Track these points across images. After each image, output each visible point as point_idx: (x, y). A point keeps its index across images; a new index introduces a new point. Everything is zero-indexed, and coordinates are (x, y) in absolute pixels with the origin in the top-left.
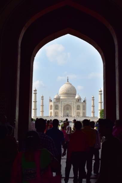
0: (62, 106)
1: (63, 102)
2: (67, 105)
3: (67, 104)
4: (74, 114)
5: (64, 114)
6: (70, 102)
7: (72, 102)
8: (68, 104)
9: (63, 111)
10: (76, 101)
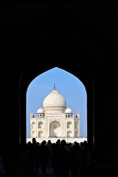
0: (47, 124)
1: (49, 118)
2: (55, 122)
3: (54, 120)
4: (64, 133)
5: (50, 134)
6: (58, 118)
7: (61, 118)
8: (56, 120)
9: (48, 130)
10: (66, 115)
